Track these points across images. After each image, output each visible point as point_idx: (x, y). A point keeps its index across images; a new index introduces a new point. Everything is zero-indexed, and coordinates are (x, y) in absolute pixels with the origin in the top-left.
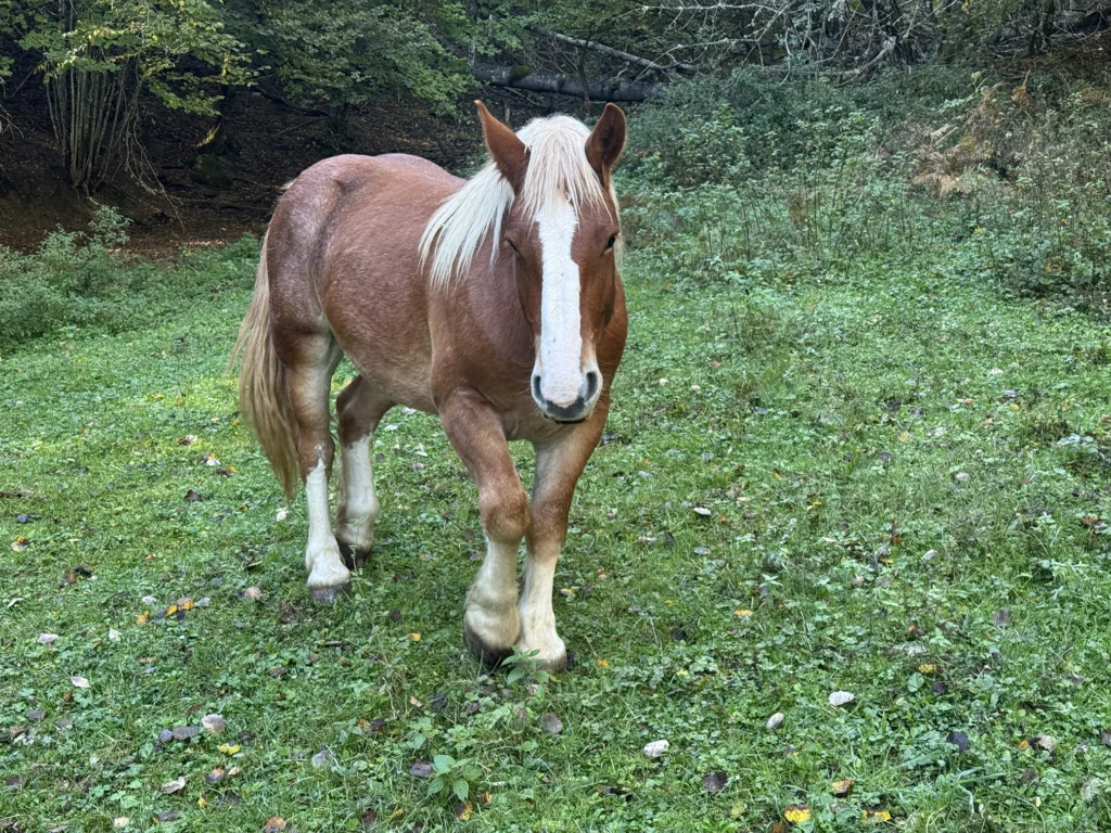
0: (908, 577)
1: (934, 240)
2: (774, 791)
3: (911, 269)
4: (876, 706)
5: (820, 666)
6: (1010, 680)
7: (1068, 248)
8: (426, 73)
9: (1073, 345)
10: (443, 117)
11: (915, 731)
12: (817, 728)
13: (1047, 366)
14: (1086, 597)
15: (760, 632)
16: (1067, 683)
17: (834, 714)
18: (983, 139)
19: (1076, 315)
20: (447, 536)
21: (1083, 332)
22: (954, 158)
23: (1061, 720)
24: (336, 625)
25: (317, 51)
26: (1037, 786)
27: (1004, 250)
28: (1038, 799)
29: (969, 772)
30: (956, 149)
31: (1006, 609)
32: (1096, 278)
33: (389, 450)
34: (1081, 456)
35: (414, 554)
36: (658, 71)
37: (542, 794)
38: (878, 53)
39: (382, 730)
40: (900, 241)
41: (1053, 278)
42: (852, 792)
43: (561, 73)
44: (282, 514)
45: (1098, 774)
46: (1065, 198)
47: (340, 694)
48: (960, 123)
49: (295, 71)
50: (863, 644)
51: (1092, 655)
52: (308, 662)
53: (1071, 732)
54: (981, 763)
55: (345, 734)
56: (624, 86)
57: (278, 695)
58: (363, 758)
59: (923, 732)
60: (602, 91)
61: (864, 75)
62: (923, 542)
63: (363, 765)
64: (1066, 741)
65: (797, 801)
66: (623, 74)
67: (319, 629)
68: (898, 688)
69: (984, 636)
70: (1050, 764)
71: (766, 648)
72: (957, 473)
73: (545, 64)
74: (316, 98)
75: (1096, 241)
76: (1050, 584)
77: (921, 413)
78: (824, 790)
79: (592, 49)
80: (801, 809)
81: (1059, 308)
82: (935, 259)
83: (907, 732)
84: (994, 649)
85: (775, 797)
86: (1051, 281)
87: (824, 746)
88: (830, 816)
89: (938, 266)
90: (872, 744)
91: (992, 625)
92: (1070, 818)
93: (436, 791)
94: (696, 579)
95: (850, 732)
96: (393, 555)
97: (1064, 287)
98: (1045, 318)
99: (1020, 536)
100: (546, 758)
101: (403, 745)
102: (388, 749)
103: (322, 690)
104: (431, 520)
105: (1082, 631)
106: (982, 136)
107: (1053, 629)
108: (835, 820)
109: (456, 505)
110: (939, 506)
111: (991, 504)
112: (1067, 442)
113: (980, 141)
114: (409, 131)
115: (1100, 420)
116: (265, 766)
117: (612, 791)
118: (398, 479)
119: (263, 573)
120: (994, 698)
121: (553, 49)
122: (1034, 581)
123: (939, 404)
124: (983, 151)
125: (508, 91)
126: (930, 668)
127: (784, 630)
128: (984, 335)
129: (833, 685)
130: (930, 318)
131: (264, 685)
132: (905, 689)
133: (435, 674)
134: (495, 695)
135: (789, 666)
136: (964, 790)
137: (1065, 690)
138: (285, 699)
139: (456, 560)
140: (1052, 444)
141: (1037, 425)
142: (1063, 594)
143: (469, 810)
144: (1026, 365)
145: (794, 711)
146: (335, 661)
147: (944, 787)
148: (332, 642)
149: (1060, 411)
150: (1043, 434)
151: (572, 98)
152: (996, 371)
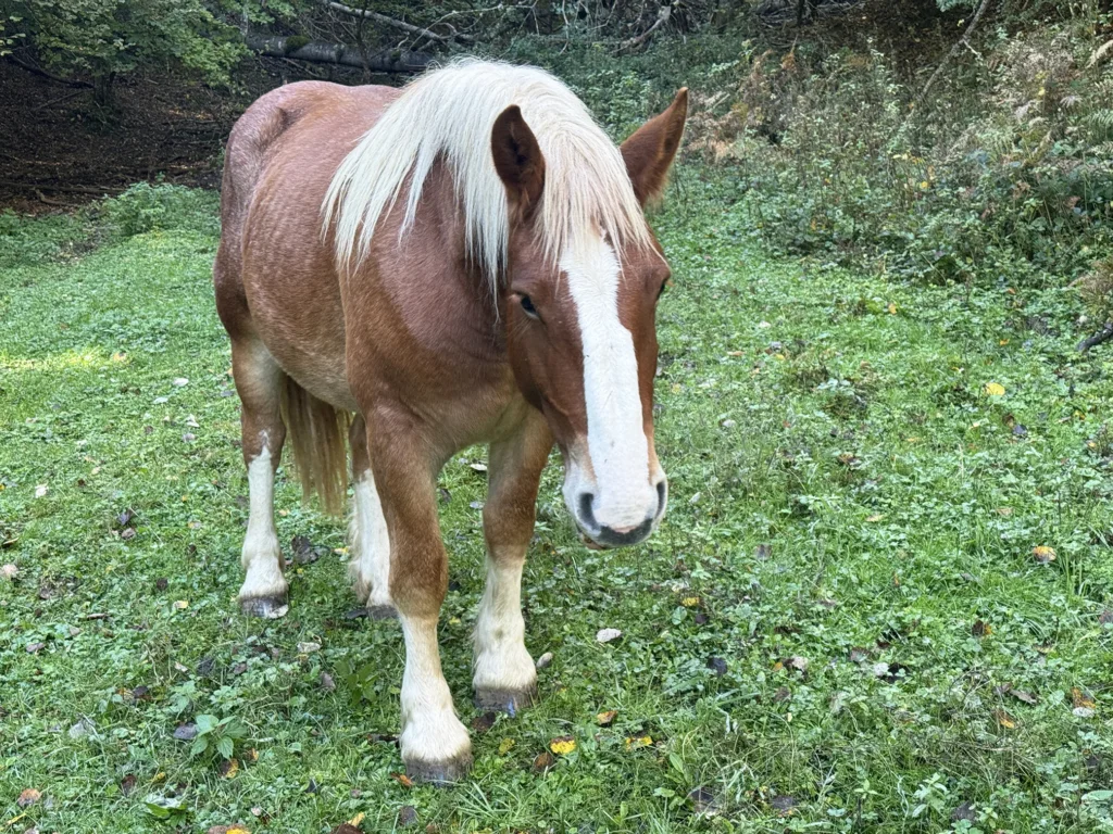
0: (675, 519)
1: (708, 203)
2: (541, 726)
3: (686, 231)
4: (642, 641)
5: (590, 607)
6: (767, 608)
7: (830, 206)
8: (195, 41)
9: (835, 298)
10: (217, 88)
11: (677, 660)
12: (586, 665)
13: (811, 318)
14: (840, 529)
15: (532, 578)
16: (820, 608)
17: (601, 650)
18: (754, 106)
19: (839, 270)
20: (219, 504)
21: (844, 286)
22: (728, 125)
23: (814, 641)
24: (99, 598)
25: (75, 18)
26: (790, 702)
27: (771, 210)
28: (789, 714)
29: (727, 694)
30: (729, 116)
31: (766, 544)
32: (856, 234)
33: (158, 422)
34: (840, 399)
35: (183, 523)
36: (438, 42)
37: (310, 747)
38: (654, 22)
39: (146, 696)
40: (676, 204)
41: (818, 235)
42: (616, 722)
43: (340, 44)
44: (41, 491)
45: (845, 688)
46: (827, 157)
47: (101, 666)
48: (733, 91)
49: (52, 39)
50: (631, 583)
51: (845, 581)
52: (67, 637)
53: (823, 652)
54: (738, 685)
55: (106, 703)
56: (404, 57)
57: (35, 670)
58: (124, 726)
59: (685, 661)
60: (383, 62)
61: (641, 45)
62: (690, 485)
63: (123, 732)
64: (817, 661)
65: (563, 733)
66: (403, 45)
67: (79, 603)
68: (663, 622)
69: (745, 569)
70: (802, 682)
71: (538, 593)
72: (724, 420)
73: (322, 34)
74: (78, 68)
75: (856, 199)
76: (808, 518)
77: (693, 366)
78: (589, 721)
79: (370, 18)
80: (567, 741)
81: (823, 264)
82: (708, 221)
83: (670, 663)
84: (754, 581)
85: (542, 732)
86: (816, 239)
87: (591, 681)
88: (594, 746)
89: (712, 228)
90: (637, 675)
91: (752, 559)
92: (819, 730)
93: (199, 751)
94: (471, 532)
95: (616, 666)
96: (160, 526)
97: (828, 244)
98: (811, 274)
99: (781, 475)
100: (315, 712)
101: (166, 710)
102: (151, 715)
103: (82, 663)
104: (201, 489)
105: (836, 559)
106: (753, 102)
107: (809, 560)
108: (599, 748)
109: (229, 474)
110: (707, 451)
111: (754, 447)
112: (826, 387)
113: (751, 107)
114: (181, 103)
115: (858, 367)
116: (20, 741)
117: (381, 738)
118: (168, 451)
119: (20, 550)
120: (753, 626)
121: (330, 19)
122: (793, 516)
123: (710, 357)
124: (755, 118)
125: (285, 62)
126: (691, 601)
127: (555, 575)
128: (753, 290)
129: (602, 624)
130: (703, 276)
131: (20, 662)
132: (670, 623)
133: (203, 639)
134: (264, 655)
135: (560, 608)
136: (722, 711)
137: (818, 614)
138: (41, 674)
139: (228, 528)
140: (814, 390)
141: (800, 373)
142: (819, 526)
143: (235, 768)
144: (792, 318)
145: (562, 650)
146: (97, 633)
147: (702, 710)
148: (95, 615)
149: (822, 359)
150: (804, 381)
151: (352, 70)
152: (764, 325)
